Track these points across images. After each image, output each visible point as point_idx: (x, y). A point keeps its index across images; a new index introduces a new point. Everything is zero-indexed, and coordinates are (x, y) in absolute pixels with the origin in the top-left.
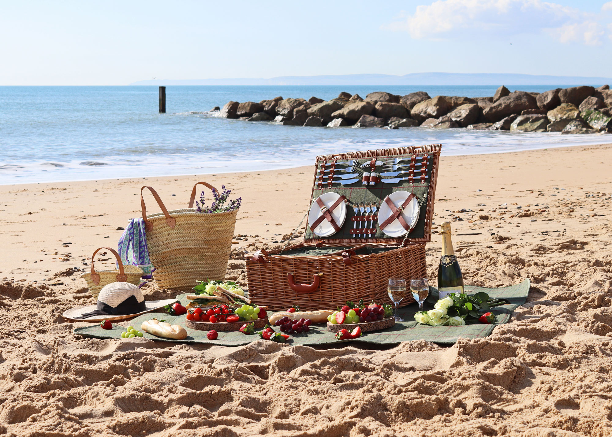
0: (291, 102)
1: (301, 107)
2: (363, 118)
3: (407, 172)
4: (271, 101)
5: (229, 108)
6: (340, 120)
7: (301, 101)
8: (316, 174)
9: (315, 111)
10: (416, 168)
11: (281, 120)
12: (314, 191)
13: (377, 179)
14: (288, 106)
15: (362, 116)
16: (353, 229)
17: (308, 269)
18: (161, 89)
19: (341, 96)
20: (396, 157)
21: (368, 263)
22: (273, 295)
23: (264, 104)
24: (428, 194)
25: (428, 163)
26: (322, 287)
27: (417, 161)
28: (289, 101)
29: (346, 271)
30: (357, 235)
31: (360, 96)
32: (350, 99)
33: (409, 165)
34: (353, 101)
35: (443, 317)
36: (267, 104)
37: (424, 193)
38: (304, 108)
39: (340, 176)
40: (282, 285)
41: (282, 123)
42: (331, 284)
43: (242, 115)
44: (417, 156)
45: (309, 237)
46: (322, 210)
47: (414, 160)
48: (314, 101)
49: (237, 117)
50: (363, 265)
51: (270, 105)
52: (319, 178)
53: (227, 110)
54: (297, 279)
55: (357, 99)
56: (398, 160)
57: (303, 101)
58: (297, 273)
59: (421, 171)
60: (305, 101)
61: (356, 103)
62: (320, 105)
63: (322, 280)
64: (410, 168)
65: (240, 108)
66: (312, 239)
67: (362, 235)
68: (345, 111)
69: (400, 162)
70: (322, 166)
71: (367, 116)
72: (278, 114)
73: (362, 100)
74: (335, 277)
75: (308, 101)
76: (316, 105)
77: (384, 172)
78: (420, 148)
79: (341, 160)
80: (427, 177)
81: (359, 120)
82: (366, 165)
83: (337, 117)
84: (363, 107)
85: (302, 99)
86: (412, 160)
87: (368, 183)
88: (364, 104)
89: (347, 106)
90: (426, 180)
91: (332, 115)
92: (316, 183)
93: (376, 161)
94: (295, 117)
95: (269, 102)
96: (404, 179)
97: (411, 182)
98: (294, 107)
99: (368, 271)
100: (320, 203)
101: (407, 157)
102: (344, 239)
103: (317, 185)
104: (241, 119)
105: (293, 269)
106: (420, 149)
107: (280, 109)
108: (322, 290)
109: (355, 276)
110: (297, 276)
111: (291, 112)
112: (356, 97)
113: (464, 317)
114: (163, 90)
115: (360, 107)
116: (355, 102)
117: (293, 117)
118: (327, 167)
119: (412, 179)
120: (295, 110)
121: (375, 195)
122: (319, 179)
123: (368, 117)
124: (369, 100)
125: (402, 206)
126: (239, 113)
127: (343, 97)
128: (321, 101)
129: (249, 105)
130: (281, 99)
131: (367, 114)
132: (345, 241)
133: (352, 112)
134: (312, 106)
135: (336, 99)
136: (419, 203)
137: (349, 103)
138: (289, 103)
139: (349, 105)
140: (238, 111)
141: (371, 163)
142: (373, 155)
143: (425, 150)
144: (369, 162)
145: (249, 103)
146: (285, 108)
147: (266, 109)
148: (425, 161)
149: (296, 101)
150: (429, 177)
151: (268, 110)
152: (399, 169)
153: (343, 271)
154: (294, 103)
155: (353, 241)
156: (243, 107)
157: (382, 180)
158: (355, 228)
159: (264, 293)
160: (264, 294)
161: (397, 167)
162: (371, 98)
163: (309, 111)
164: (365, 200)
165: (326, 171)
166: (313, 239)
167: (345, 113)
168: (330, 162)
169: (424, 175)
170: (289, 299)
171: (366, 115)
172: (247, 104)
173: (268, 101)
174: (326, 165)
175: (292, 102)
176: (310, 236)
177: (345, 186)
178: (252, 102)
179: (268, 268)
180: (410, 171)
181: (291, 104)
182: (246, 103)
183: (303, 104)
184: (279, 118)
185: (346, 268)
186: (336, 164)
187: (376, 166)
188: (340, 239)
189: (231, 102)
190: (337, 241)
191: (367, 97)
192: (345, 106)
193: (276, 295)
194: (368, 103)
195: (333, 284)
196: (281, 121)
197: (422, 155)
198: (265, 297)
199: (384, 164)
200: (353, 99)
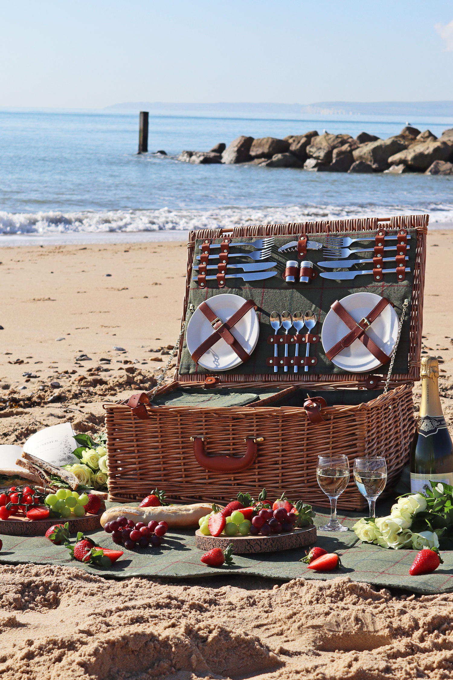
0: (330, 139)
1: (345, 147)
2: (436, 167)
3: (371, 261)
4: (301, 137)
5: (239, 145)
6: (401, 167)
7: (345, 138)
8: (190, 261)
9: (365, 154)
10: (386, 254)
11: (313, 165)
12: (191, 292)
13: (312, 272)
14: (325, 144)
15: (434, 163)
16: (272, 357)
17: (233, 430)
18: (142, 115)
19: (404, 132)
20: (346, 236)
21: (354, 420)
22: (159, 476)
23: (291, 141)
24: (413, 299)
25: (408, 248)
26: (259, 462)
27: (386, 243)
28: (327, 138)
29: (308, 434)
30: (280, 367)
31: (433, 133)
32: (418, 137)
33: (373, 250)
34: (422, 140)
35: (402, 532)
36: (294, 141)
37: (405, 297)
38: (349, 149)
39: (239, 266)
40: (177, 459)
41: (316, 169)
42: (278, 456)
43: (258, 157)
44: (387, 234)
45: (186, 371)
46: (213, 324)
47: (381, 240)
48: (365, 138)
49: (250, 159)
50: (342, 424)
51: (299, 142)
52: (200, 268)
53: (236, 149)
54: (208, 448)
55: (428, 137)
56: (350, 241)
57: (348, 139)
58: (209, 438)
59: (397, 259)
60: (351, 137)
61: (426, 143)
62: (371, 145)
63: (259, 450)
64: (374, 254)
65: (254, 145)
66: (193, 374)
67: (291, 367)
68: (409, 155)
69: (354, 245)
70: (204, 249)
71: (442, 162)
72: (310, 157)
73: (435, 139)
74: (287, 445)
75: (355, 138)
76: (367, 145)
77: (326, 260)
78: (389, 220)
79: (239, 239)
80: (408, 270)
81: (429, 169)
82: (290, 248)
83: (398, 163)
84: (436, 150)
85: (347, 135)
86: (379, 240)
87: (297, 278)
88: (437, 144)
89: (412, 147)
90: (406, 276)
91: (390, 159)
92: (194, 278)
93: (307, 242)
94: (334, 161)
95: (297, 139)
96: (364, 272)
97: (378, 277)
98: (334, 147)
99: (354, 434)
100: (208, 311)
101: (367, 236)
102: (254, 374)
103: (196, 282)
104: (256, 161)
105: (201, 429)
106: (388, 222)
107: (313, 150)
108: (259, 468)
109: (328, 443)
110: (209, 443)
111: (329, 154)
112: (427, 134)
113: (441, 533)
114: (145, 116)
115: (431, 150)
116: (424, 142)
117: (332, 161)
118: (212, 251)
119: (379, 273)
120: (335, 151)
121: (308, 299)
122: (199, 272)
123: (443, 165)
124: (445, 139)
125: (368, 318)
126: (253, 153)
127: (407, 133)
128: (375, 139)
129: (267, 141)
130: (316, 134)
131: (441, 160)
132: (258, 378)
133: (420, 157)
134: (361, 145)
135: (397, 137)
136: (399, 314)
137: (416, 143)
138: (327, 141)
139: (415, 145)
140: (253, 151)
141: (300, 245)
142: (300, 231)
143: (401, 223)
144: (295, 243)
145: (268, 138)
146: (320, 148)
147: (293, 148)
148: (402, 243)
149: (337, 137)
150: (411, 270)
151: (295, 151)
152: (353, 256)
153: (303, 434)
154: (334, 141)
155: (273, 378)
156: (260, 145)
157: (321, 275)
158: (276, 355)
159: (142, 471)
160: (141, 474)
161: (349, 252)
162: (450, 136)
163: (356, 153)
164: (291, 308)
165: (211, 257)
166: (196, 373)
167: (409, 158)
168: (217, 241)
169: (401, 267)
170: (192, 483)
171: (440, 162)
172: (265, 140)
173: (297, 137)
174: (212, 247)
175: (332, 139)
176: (189, 369)
177: (250, 282)
178: (272, 138)
179: (150, 427)
180: (375, 259)
181: (330, 141)
182: (263, 139)
183: (348, 142)
184: (310, 162)
185: (308, 430)
186: (230, 245)
187: (308, 250)
188: (247, 375)
189: (243, 137)
190: (242, 379)
191: (443, 134)
192: (410, 146)
193: (165, 475)
194: (444, 143)
195: (283, 456)
196: (314, 167)
197: (396, 233)
198: (141, 479)
199: (323, 247)
200: (422, 137)
